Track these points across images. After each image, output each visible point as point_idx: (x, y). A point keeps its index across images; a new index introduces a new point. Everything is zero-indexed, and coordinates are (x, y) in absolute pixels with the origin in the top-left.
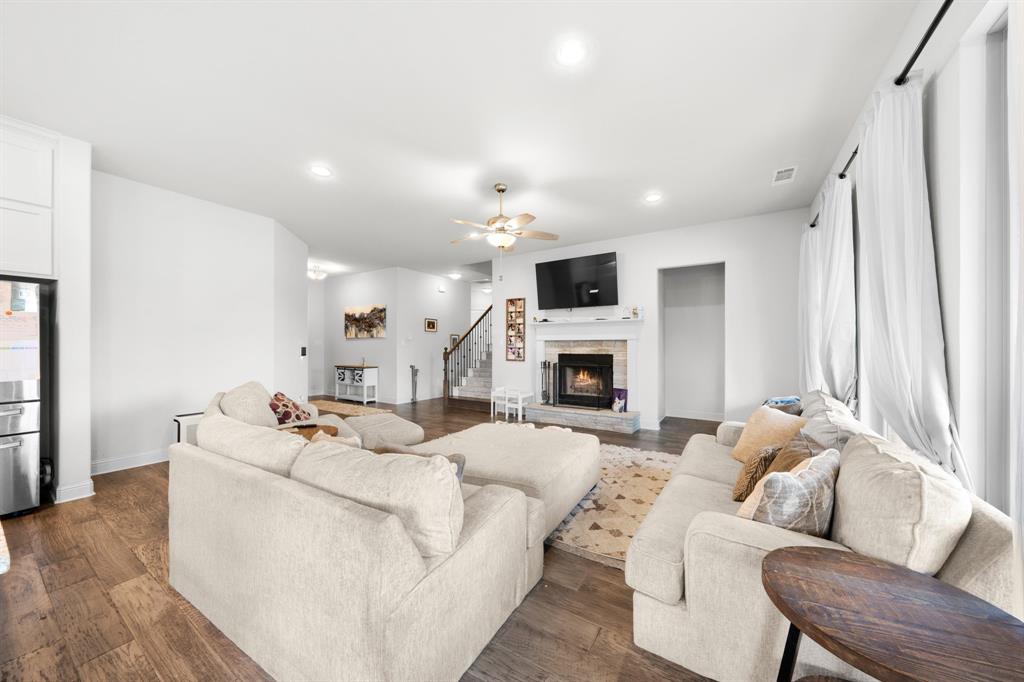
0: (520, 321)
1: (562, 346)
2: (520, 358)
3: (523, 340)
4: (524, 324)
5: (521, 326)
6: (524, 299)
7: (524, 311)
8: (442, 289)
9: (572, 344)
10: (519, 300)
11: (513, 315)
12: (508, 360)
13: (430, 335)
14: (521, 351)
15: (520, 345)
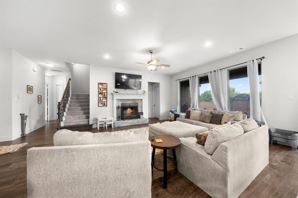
0: (105, 91)
1: (123, 101)
2: (105, 105)
3: (106, 98)
4: (107, 93)
5: (106, 94)
6: (107, 84)
7: (107, 88)
8: (35, 69)
9: (126, 100)
10: (105, 84)
11: (102, 89)
12: (98, 106)
13: (29, 95)
14: (106, 103)
15: (104, 100)
